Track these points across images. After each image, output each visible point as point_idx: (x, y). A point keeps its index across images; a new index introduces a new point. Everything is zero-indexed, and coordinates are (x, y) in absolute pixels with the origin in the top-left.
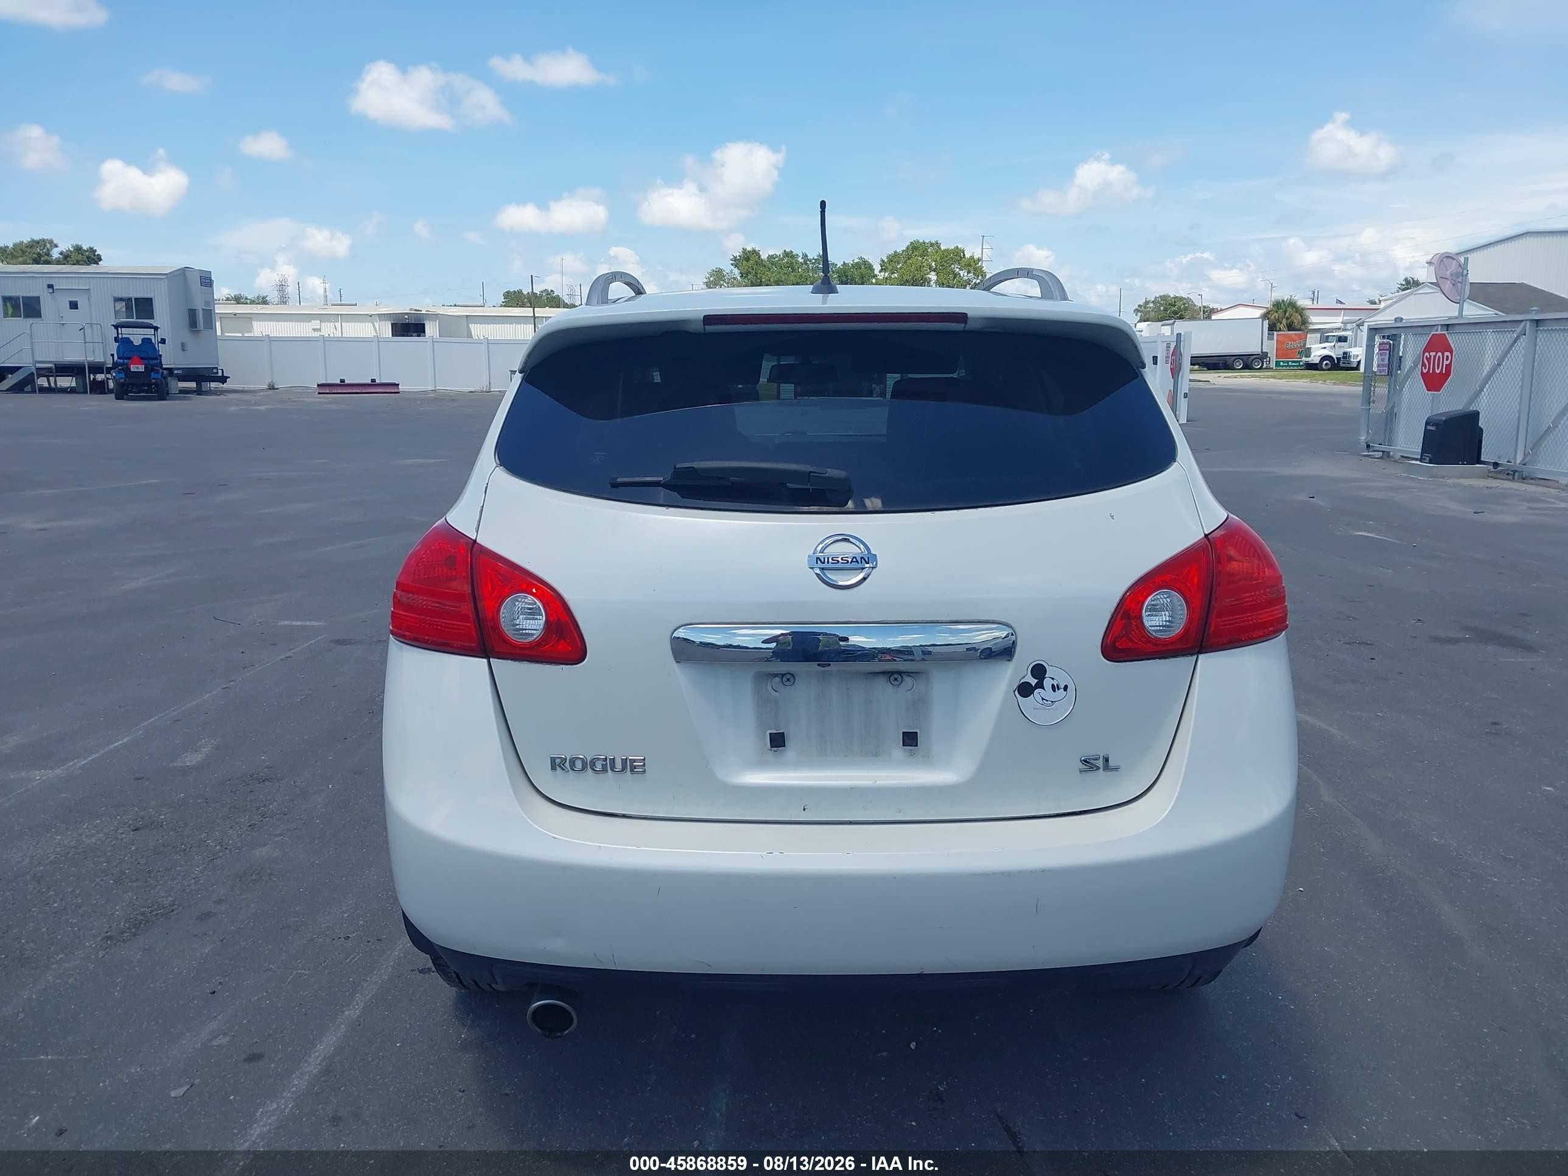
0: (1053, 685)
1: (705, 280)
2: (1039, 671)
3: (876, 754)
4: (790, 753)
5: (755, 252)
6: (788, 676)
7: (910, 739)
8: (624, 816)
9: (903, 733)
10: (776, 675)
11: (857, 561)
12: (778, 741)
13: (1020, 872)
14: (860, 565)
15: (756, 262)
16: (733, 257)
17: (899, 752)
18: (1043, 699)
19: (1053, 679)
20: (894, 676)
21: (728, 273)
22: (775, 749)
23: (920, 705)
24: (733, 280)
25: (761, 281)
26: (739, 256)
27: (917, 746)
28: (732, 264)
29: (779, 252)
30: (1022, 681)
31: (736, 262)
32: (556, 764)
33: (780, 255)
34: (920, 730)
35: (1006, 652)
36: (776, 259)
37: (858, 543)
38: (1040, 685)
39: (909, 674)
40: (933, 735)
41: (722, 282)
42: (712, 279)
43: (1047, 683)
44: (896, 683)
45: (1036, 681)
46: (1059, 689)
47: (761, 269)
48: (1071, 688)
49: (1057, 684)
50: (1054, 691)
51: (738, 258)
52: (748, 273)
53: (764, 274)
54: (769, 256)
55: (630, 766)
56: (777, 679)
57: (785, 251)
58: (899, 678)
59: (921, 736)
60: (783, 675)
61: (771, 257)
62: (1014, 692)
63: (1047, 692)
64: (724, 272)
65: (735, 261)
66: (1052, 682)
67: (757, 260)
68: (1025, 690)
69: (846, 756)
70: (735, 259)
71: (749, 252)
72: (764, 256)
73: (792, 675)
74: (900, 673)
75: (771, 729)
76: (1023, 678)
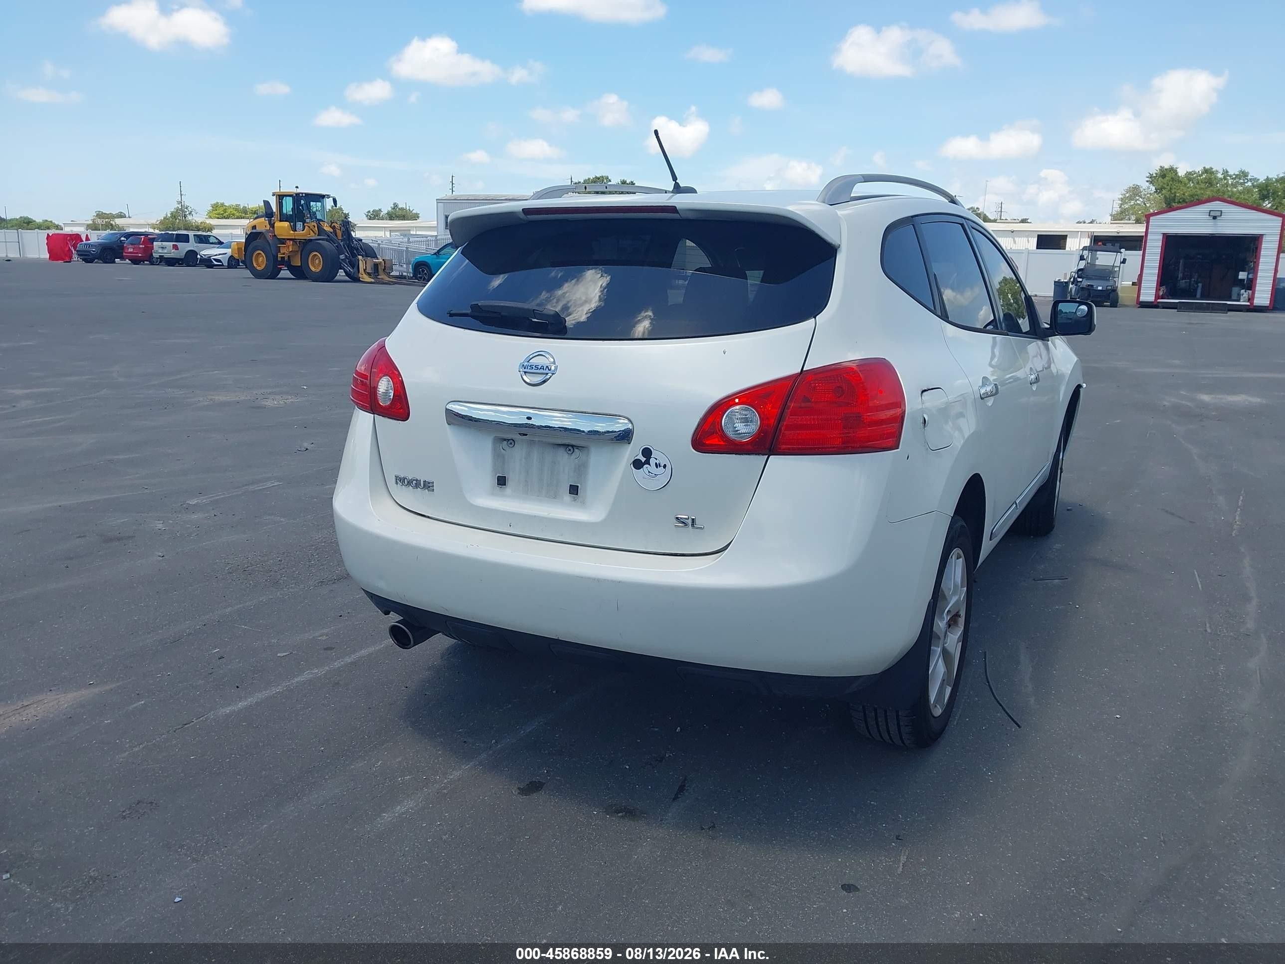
0: (656, 463)
1: (1121, 196)
2: (647, 453)
3: (555, 497)
4: (508, 490)
5: (1173, 170)
6: (511, 441)
7: (574, 490)
8: (428, 517)
9: (570, 485)
10: (505, 440)
11: (543, 369)
12: (502, 481)
13: (605, 580)
14: (545, 372)
15: (1172, 178)
16: (1149, 175)
17: (567, 497)
18: (649, 472)
19: (656, 459)
20: (570, 448)
21: (1144, 189)
22: (501, 486)
23: (581, 469)
24: (1149, 195)
25: (1175, 196)
26: (1156, 174)
27: (577, 494)
28: (1147, 181)
29: (1199, 169)
30: (636, 458)
31: (1152, 179)
32: (400, 480)
33: (1199, 172)
34: (581, 485)
35: (625, 436)
36: (1195, 175)
37: (547, 356)
38: (647, 462)
39: (578, 447)
40: (588, 488)
41: (1137, 198)
42: (1127, 195)
43: (652, 461)
44: (569, 452)
45: (645, 459)
46: (660, 466)
47: (1177, 185)
48: (669, 467)
49: (659, 464)
50: (657, 467)
51: (1154, 175)
52: (1161, 189)
53: (1179, 189)
54: (1187, 172)
55: (428, 486)
56: (505, 442)
57: (1204, 168)
58: (572, 450)
59: (580, 489)
60: (509, 440)
61: (1189, 174)
62: (631, 465)
63: (651, 468)
64: (1141, 188)
65: (1150, 178)
66: (656, 461)
67: (1173, 176)
68: (638, 464)
69: (538, 496)
70: (1151, 176)
71: (1166, 169)
72: (1181, 173)
73: (513, 440)
74: (573, 446)
75: (499, 474)
76: (637, 456)
